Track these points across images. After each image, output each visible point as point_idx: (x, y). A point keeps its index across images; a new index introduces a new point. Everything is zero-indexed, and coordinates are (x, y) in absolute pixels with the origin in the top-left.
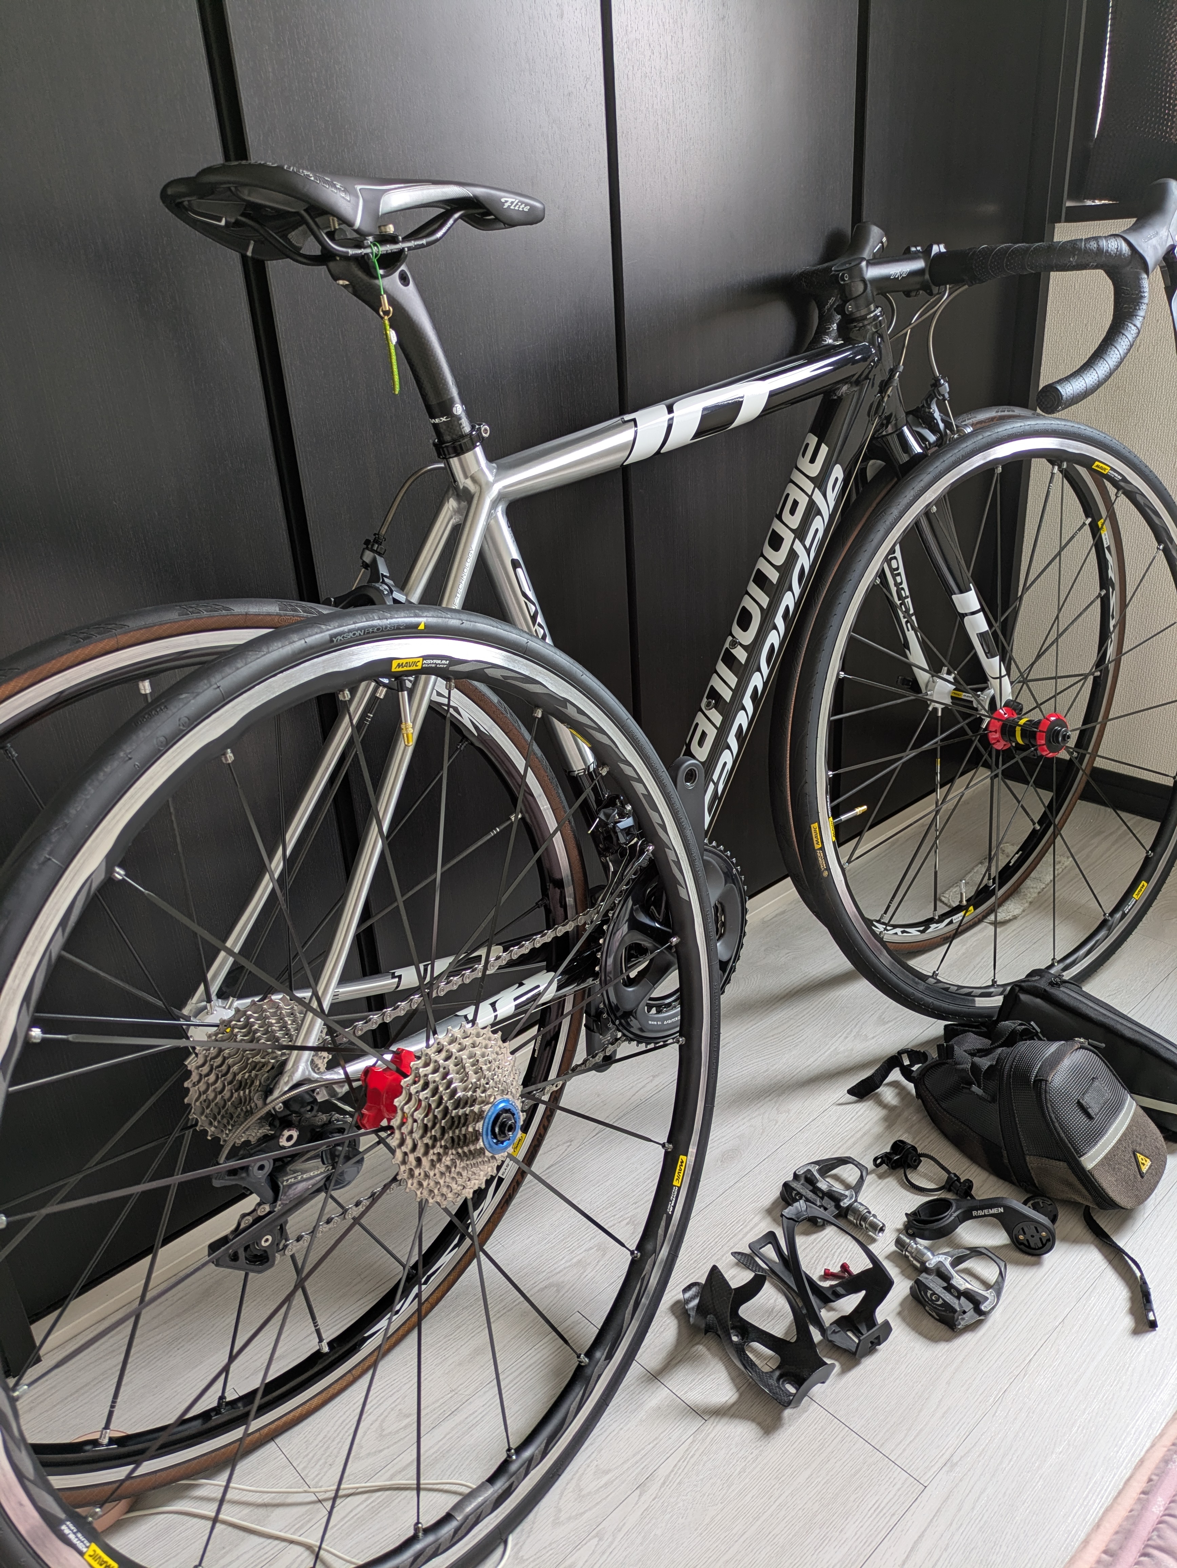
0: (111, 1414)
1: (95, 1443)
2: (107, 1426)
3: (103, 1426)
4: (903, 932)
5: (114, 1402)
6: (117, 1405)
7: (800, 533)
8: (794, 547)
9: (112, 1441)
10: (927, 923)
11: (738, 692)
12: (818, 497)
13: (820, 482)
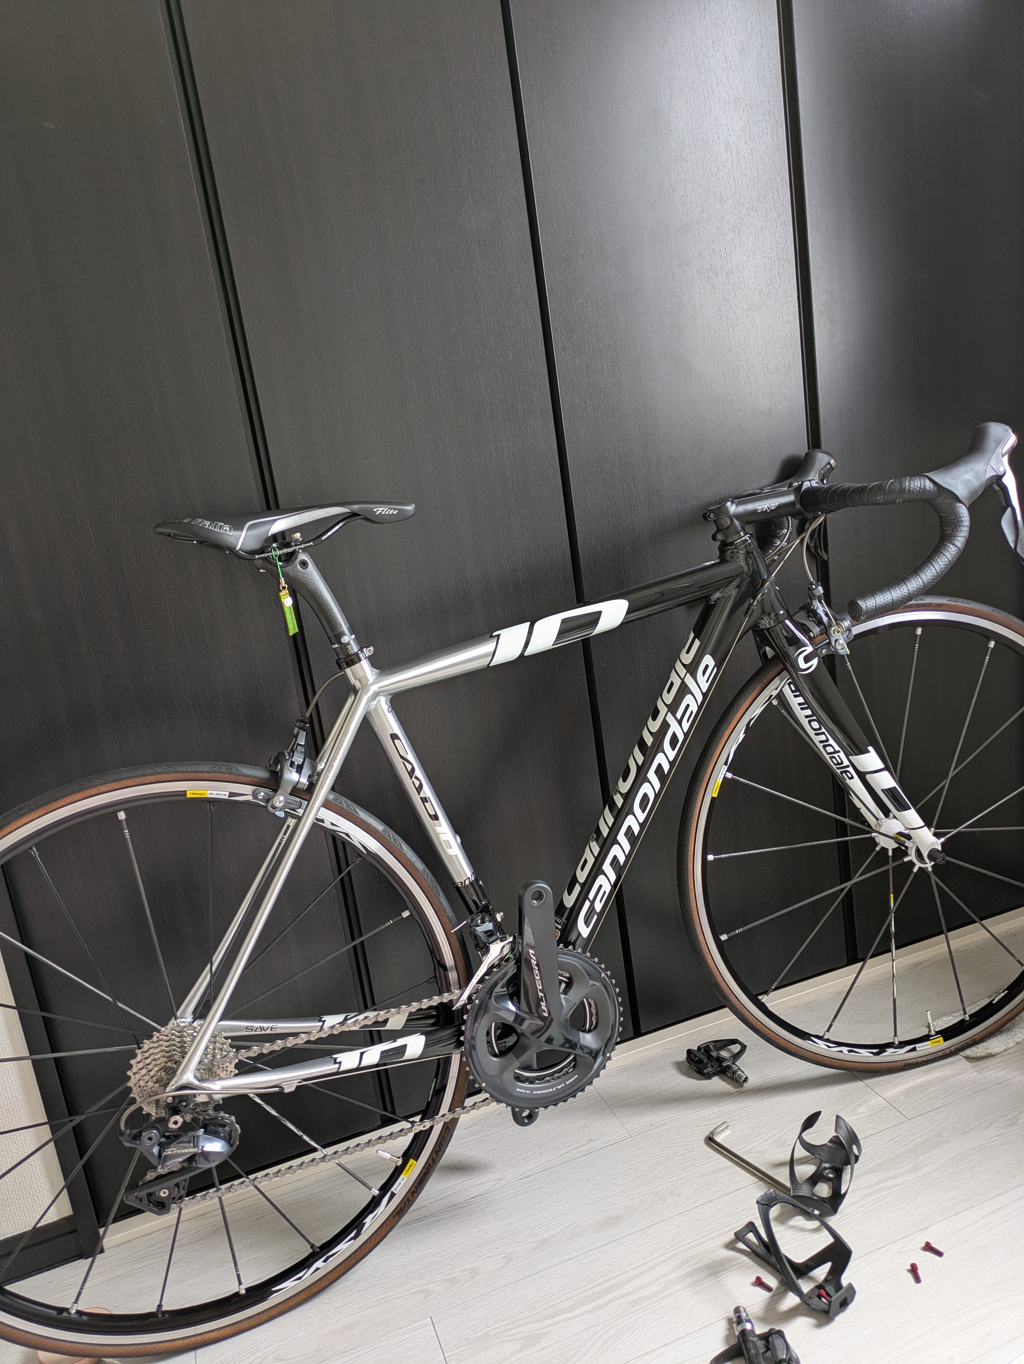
0: (80, 1293)
1: (66, 1310)
2: (76, 1302)
3: (74, 1301)
4: (849, 1051)
5: (83, 1285)
6: (85, 1287)
7: (672, 709)
8: (666, 718)
9: (78, 1312)
10: (882, 1048)
11: (615, 829)
12: (689, 681)
13: (692, 669)
